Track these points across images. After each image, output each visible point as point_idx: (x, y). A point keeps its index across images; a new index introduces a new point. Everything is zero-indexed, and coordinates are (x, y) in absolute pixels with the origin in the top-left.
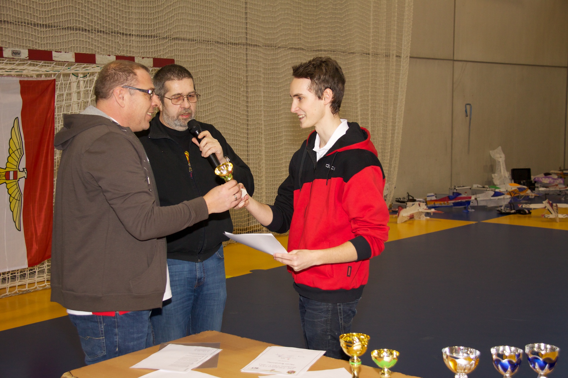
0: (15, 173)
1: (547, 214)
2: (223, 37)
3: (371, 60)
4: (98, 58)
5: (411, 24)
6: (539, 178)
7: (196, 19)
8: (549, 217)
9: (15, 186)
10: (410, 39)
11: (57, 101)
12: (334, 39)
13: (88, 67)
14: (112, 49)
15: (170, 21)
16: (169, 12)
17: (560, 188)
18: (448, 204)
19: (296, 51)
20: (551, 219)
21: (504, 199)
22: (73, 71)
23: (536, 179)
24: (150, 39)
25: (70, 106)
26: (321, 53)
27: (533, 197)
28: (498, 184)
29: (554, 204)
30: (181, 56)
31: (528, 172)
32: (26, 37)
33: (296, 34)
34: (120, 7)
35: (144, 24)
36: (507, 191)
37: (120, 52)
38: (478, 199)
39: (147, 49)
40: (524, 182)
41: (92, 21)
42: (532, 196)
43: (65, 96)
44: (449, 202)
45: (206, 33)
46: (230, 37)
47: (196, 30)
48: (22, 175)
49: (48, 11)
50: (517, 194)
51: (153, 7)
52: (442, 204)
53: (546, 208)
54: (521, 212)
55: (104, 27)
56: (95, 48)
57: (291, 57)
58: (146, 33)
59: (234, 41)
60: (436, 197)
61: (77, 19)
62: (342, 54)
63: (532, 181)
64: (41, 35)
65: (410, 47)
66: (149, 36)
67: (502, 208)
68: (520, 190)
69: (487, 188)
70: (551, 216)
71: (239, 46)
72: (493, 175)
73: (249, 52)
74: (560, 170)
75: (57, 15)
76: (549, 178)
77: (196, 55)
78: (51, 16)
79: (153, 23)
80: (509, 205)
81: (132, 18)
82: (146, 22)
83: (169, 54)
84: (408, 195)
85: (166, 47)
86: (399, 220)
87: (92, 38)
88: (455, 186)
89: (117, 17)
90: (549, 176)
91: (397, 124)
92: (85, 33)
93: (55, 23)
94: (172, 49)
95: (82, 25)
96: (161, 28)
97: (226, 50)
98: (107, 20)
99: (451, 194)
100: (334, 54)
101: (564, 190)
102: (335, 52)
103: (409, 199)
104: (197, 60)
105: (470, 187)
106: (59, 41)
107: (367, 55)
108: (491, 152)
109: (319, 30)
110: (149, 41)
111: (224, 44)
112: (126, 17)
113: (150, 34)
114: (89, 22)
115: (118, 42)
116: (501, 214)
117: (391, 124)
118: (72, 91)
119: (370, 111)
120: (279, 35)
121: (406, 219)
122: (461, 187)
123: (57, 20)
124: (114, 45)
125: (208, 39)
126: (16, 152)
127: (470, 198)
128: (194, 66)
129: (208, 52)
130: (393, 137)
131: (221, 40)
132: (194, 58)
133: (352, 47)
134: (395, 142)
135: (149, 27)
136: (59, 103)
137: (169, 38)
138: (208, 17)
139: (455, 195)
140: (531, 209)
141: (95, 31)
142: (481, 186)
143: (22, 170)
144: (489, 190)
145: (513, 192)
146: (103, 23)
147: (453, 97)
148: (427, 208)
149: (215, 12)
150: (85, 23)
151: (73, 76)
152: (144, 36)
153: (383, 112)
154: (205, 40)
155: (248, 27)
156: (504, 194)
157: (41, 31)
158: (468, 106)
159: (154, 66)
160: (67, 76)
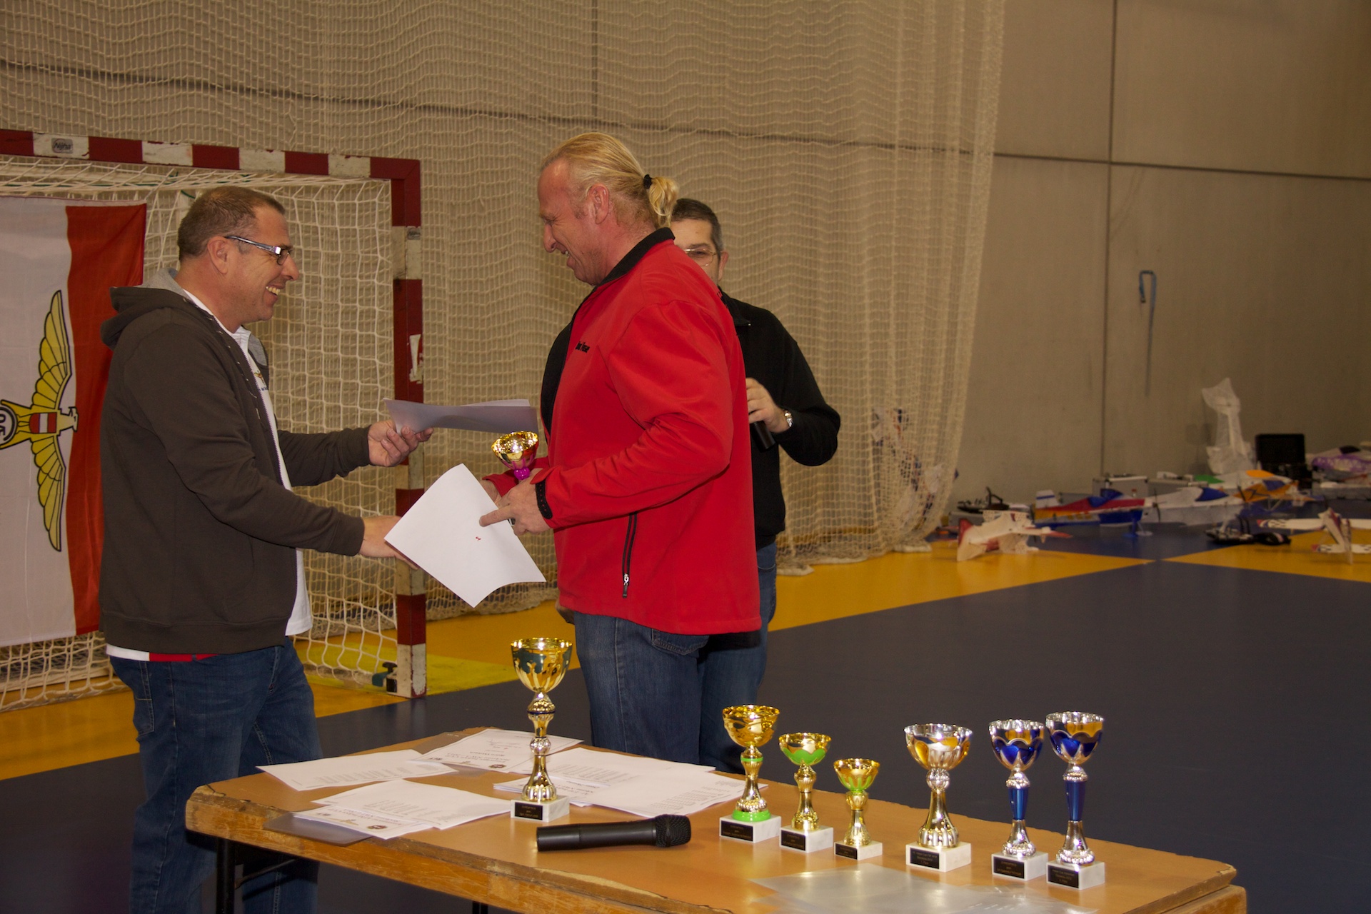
0: (52, 418)
1: (1326, 543)
2: (537, 105)
3: (896, 161)
4: (245, 157)
5: (999, 74)
6: (1323, 458)
7: (472, 62)
8: (1330, 552)
9: (51, 449)
10: (996, 112)
12: (806, 112)
13: (222, 177)
14: (274, 133)
15: (410, 68)
16: (409, 46)
18: (1087, 518)
19: (712, 139)
20: (1333, 555)
21: (1226, 506)
22: (187, 186)
23: (1319, 460)
24: (364, 110)
26: (773, 144)
27: (1301, 504)
28: (1221, 472)
29: (1344, 521)
30: (435, 149)
31: (1298, 441)
32: (74, 104)
33: (712, 99)
34: (293, 35)
35: (349, 75)
36: (1239, 488)
37: (293, 141)
38: (1161, 506)
39: (354, 134)
40: (1284, 468)
41: (228, 68)
42: (1298, 501)
43: (163, 243)
44: (1091, 512)
45: (495, 95)
46: (554, 105)
47: (473, 89)
48: (67, 422)
49: (127, 43)
50: (1265, 496)
51: (371, 35)
52: (1076, 516)
53: (1326, 530)
54: (1265, 539)
55: (255, 80)
56: (235, 131)
57: (700, 153)
58: (354, 95)
59: (564, 114)
60: (1061, 501)
61: (194, 61)
62: (827, 146)
63: (1305, 467)
64: (110, 99)
65: (994, 131)
66: (360, 102)
67: (1222, 529)
68: (1271, 485)
69: (1189, 480)
70: (1335, 549)
71: (575, 127)
72: (1210, 450)
75: (147, 54)
76: (1351, 458)
77: (472, 147)
78: (134, 56)
79: (370, 72)
80: (1238, 523)
81: (321, 61)
82: (354, 69)
83: (407, 145)
84: (987, 494)
85: (399, 128)
86: (962, 553)
87: (227, 107)
88: (1108, 475)
89: (287, 58)
90: (1353, 454)
91: (960, 318)
92: (212, 96)
93: (142, 70)
94: (414, 134)
95: (206, 76)
96: (389, 82)
97: (544, 137)
98: (264, 65)
99: (1097, 494)
100: (804, 146)
102: (808, 141)
103: (990, 502)
104: (472, 160)
105: (1145, 478)
106: (151, 114)
107: (888, 150)
108: (1204, 391)
109: (770, 90)
110: (361, 114)
111: (539, 121)
112: (307, 58)
113: (363, 97)
114: (220, 69)
115: (288, 116)
116: (1218, 543)
117: (946, 318)
119: (893, 285)
120: (672, 101)
121: (979, 551)
122: (1123, 476)
123: (147, 65)
124: (277, 124)
125: (501, 108)
126: (55, 370)
127: (1142, 502)
128: (465, 173)
129: (501, 141)
130: (950, 350)
131: (531, 111)
132: (467, 156)
133: (850, 131)
134: (957, 361)
135: (360, 82)
137: (407, 106)
138: (500, 58)
139: (1106, 496)
140: (1288, 531)
141: (235, 89)
142: (1175, 476)
143: (66, 411)
144: (1192, 486)
145: (1253, 491)
146: (254, 73)
147: (1108, 253)
148: (1034, 526)
149: (519, 47)
150: (213, 72)
151: (181, 195)
152: (349, 101)
153: (927, 289)
154: (493, 111)
155: (597, 81)
156: (1228, 496)
157: (109, 91)
158: (1146, 278)
159: (373, 175)
160: (169, 197)
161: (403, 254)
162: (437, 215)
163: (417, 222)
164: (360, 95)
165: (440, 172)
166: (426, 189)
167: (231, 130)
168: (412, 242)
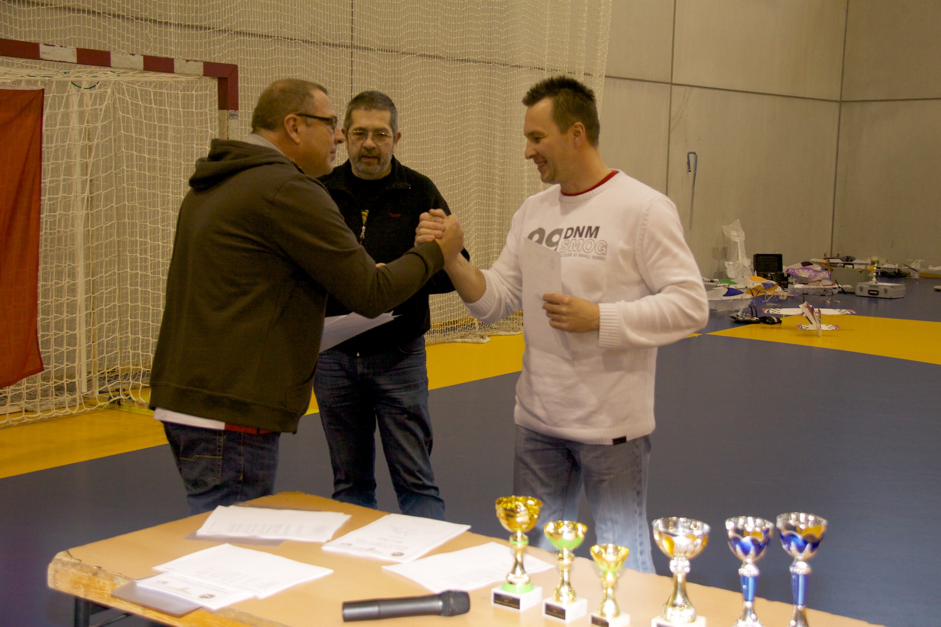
1: (805, 323)
2: (315, 33)
4: (114, 59)
5: (609, 24)
6: (792, 269)
8: (808, 329)
10: (607, 49)
11: (47, 126)
12: (489, 44)
13: (97, 72)
14: (137, 45)
17: (824, 286)
19: (429, 60)
20: (810, 331)
21: (742, 300)
22: (72, 79)
23: (790, 270)
24: (199, 32)
25: (68, 132)
26: (468, 64)
27: (785, 298)
28: (733, 277)
29: (816, 310)
30: (247, 60)
31: (778, 258)
33: (430, 33)
35: (189, 8)
36: (746, 287)
37: (150, 51)
39: (193, 48)
40: (771, 276)
42: (783, 296)
43: (59, 117)
45: (288, 25)
46: (327, 34)
47: (273, 21)
50: (763, 292)
53: (804, 315)
54: (766, 320)
55: (123, 8)
56: (110, 43)
57: (422, 69)
58: (193, 22)
59: (333, 40)
62: (502, 67)
63: (783, 274)
64: (20, 17)
65: (606, 60)
66: (197, 27)
67: (740, 314)
68: (766, 286)
70: (811, 327)
71: (341, 49)
72: (726, 263)
73: (356, 59)
74: (825, 259)
76: (809, 269)
77: (272, 59)
79: (203, 6)
80: (750, 309)
82: (192, 4)
83: (228, 57)
87: (104, 27)
90: (808, 267)
92: (93, 18)
94: (233, 49)
95: (89, 4)
96: (216, 14)
97: (320, 55)
100: (488, 67)
101: (830, 289)
102: (491, 64)
106: (50, 29)
108: (724, 226)
109: (467, 29)
110: (196, 35)
111: (317, 44)
113: (198, 24)
115: (146, 34)
116: (738, 322)
118: (71, 109)
120: (404, 33)
124: (140, 40)
125: (291, 34)
129: (292, 57)
131: (311, 37)
132: (269, 66)
133: (517, 58)
135: (197, 13)
136: (49, 128)
137: (228, 31)
140: (781, 316)
141: (109, 14)
144: (719, 286)
145: (756, 289)
147: (669, 141)
151: (72, 84)
152: (189, 26)
154: (286, 36)
155: (355, 18)
156: (743, 293)
157: (20, 11)
158: (692, 157)
159: (205, 74)
160: (62, 85)
161: (226, 129)
162: (248, 105)
163: (236, 108)
164: (196, 21)
165: (251, 76)
166: (241, 86)
167: (107, 42)
168: (233, 121)
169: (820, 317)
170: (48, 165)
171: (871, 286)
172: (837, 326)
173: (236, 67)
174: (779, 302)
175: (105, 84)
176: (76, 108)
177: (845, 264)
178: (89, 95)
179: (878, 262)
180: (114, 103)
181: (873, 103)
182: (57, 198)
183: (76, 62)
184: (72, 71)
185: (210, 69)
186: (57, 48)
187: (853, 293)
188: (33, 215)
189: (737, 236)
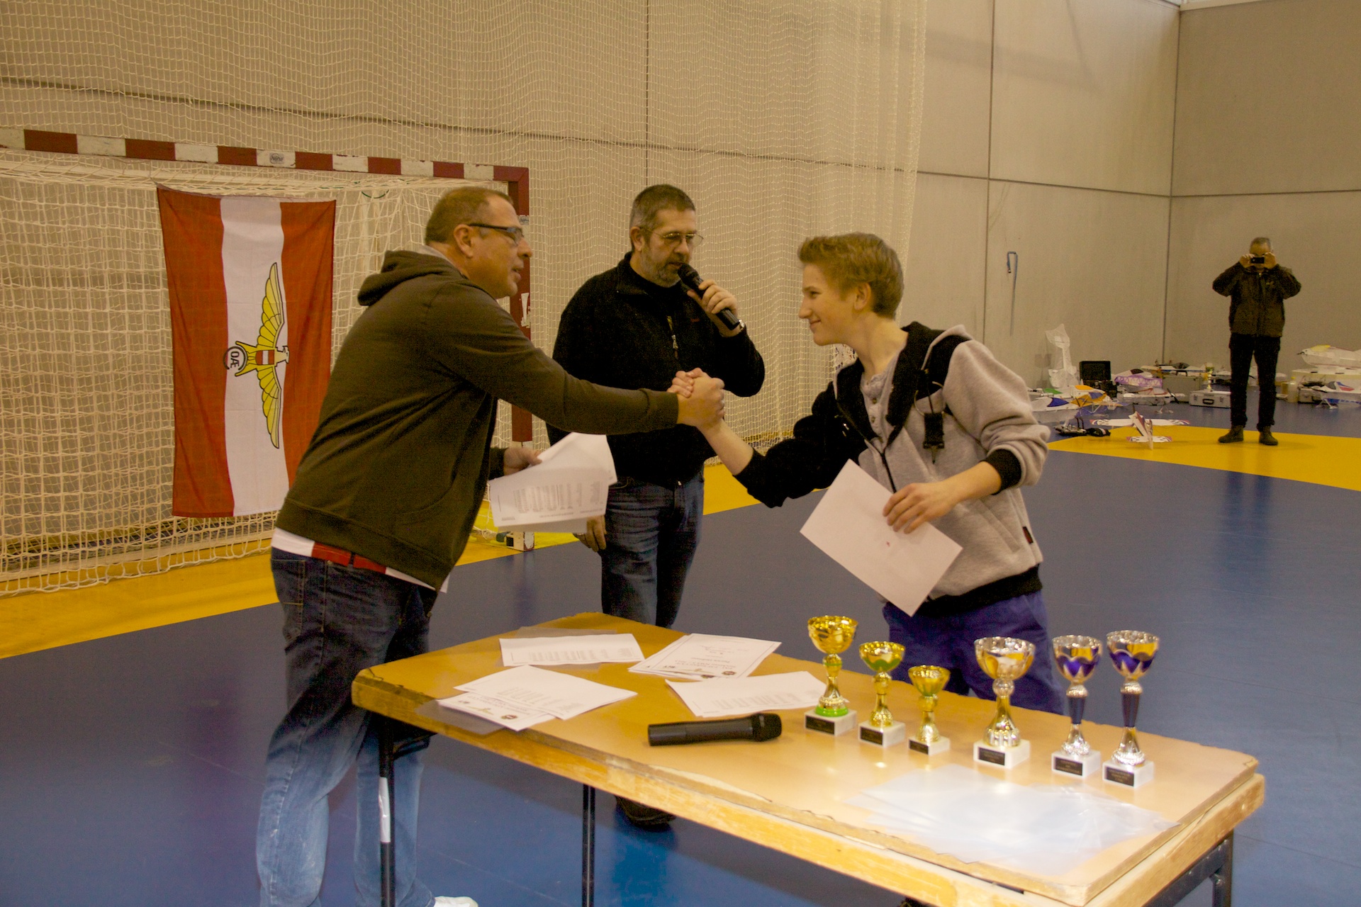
0: (271, 354)
1: (1135, 435)
2: (609, 132)
3: (853, 174)
4: (405, 166)
5: (922, 116)
6: (1121, 377)
7: (564, 102)
8: (1138, 441)
9: (271, 376)
10: (920, 142)
11: (338, 238)
12: (792, 139)
13: (388, 180)
14: (427, 152)
15: (521, 106)
16: (520, 91)
17: (1155, 394)
19: (729, 158)
20: (1140, 443)
21: (1067, 410)
22: (363, 189)
23: (1119, 378)
25: (358, 244)
26: (771, 161)
27: (1114, 408)
28: (1058, 386)
29: (1147, 420)
30: (538, 163)
31: (1107, 364)
32: (290, 133)
33: (729, 129)
34: (440, 83)
35: (478, 111)
36: (1072, 397)
37: (440, 157)
39: (482, 152)
40: (1099, 385)
41: (395, 107)
42: (1111, 406)
43: (350, 229)
45: (580, 126)
46: (621, 133)
47: (564, 122)
48: (282, 357)
49: (327, 90)
50: (1090, 402)
51: (494, 83)
53: (1134, 426)
54: (1093, 432)
55: (413, 115)
56: (399, 150)
57: (721, 167)
58: (482, 125)
59: (627, 139)
61: (372, 102)
62: (807, 163)
63: (1112, 382)
64: (314, 129)
65: (919, 155)
66: (486, 130)
67: (1064, 425)
68: (1093, 396)
69: (1041, 392)
70: (1142, 439)
71: (635, 148)
72: (1050, 371)
73: (651, 159)
74: (1157, 366)
75: (340, 98)
76: (1139, 377)
77: (564, 161)
78: (331, 99)
79: (493, 109)
80: (1076, 421)
81: (459, 101)
82: (482, 107)
83: (519, 160)
85: (514, 148)
87: (395, 134)
89: (436, 99)
90: (1139, 374)
92: (384, 126)
94: (523, 152)
95: (380, 112)
96: (506, 117)
97: (614, 155)
98: (420, 104)
100: (791, 163)
101: (1162, 398)
102: (794, 160)
104: (564, 171)
106: (342, 139)
107: (848, 167)
108: (1047, 332)
109: (768, 124)
110: (487, 139)
111: (610, 144)
112: (450, 99)
113: (488, 127)
114: (390, 107)
115: (436, 140)
116: (1064, 435)
118: (361, 220)
120: (702, 130)
123: (339, 105)
124: (429, 145)
125: (584, 135)
126: (273, 320)
128: (559, 180)
129: (584, 158)
131: (605, 137)
132: (560, 168)
133: (823, 153)
135: (486, 116)
136: (340, 240)
137: (519, 133)
138: (584, 99)
140: (1110, 427)
141: (400, 122)
143: (281, 349)
144: (1043, 396)
145: (1082, 399)
146: (413, 110)
147: (988, 239)
149: (596, 92)
150: (384, 109)
151: (362, 194)
152: (478, 129)
154: (578, 137)
155: (650, 115)
156: (1068, 403)
157: (314, 123)
158: (1012, 256)
159: (496, 179)
160: (353, 196)
162: (539, 209)
163: (527, 213)
164: (486, 125)
165: (542, 179)
166: (532, 190)
167: (397, 150)
169: (1151, 428)
170: (339, 278)
171: (1206, 395)
172: (1169, 438)
173: (527, 170)
174: (1108, 413)
175: (394, 193)
176: (366, 218)
177: (1178, 371)
178: (378, 204)
179: (1213, 369)
180: (403, 212)
181: (1205, 199)
182: (347, 312)
183: (367, 171)
184: (362, 181)
185: (501, 173)
186: (349, 158)
187: (1188, 402)
188: (324, 329)
189: (1061, 341)
